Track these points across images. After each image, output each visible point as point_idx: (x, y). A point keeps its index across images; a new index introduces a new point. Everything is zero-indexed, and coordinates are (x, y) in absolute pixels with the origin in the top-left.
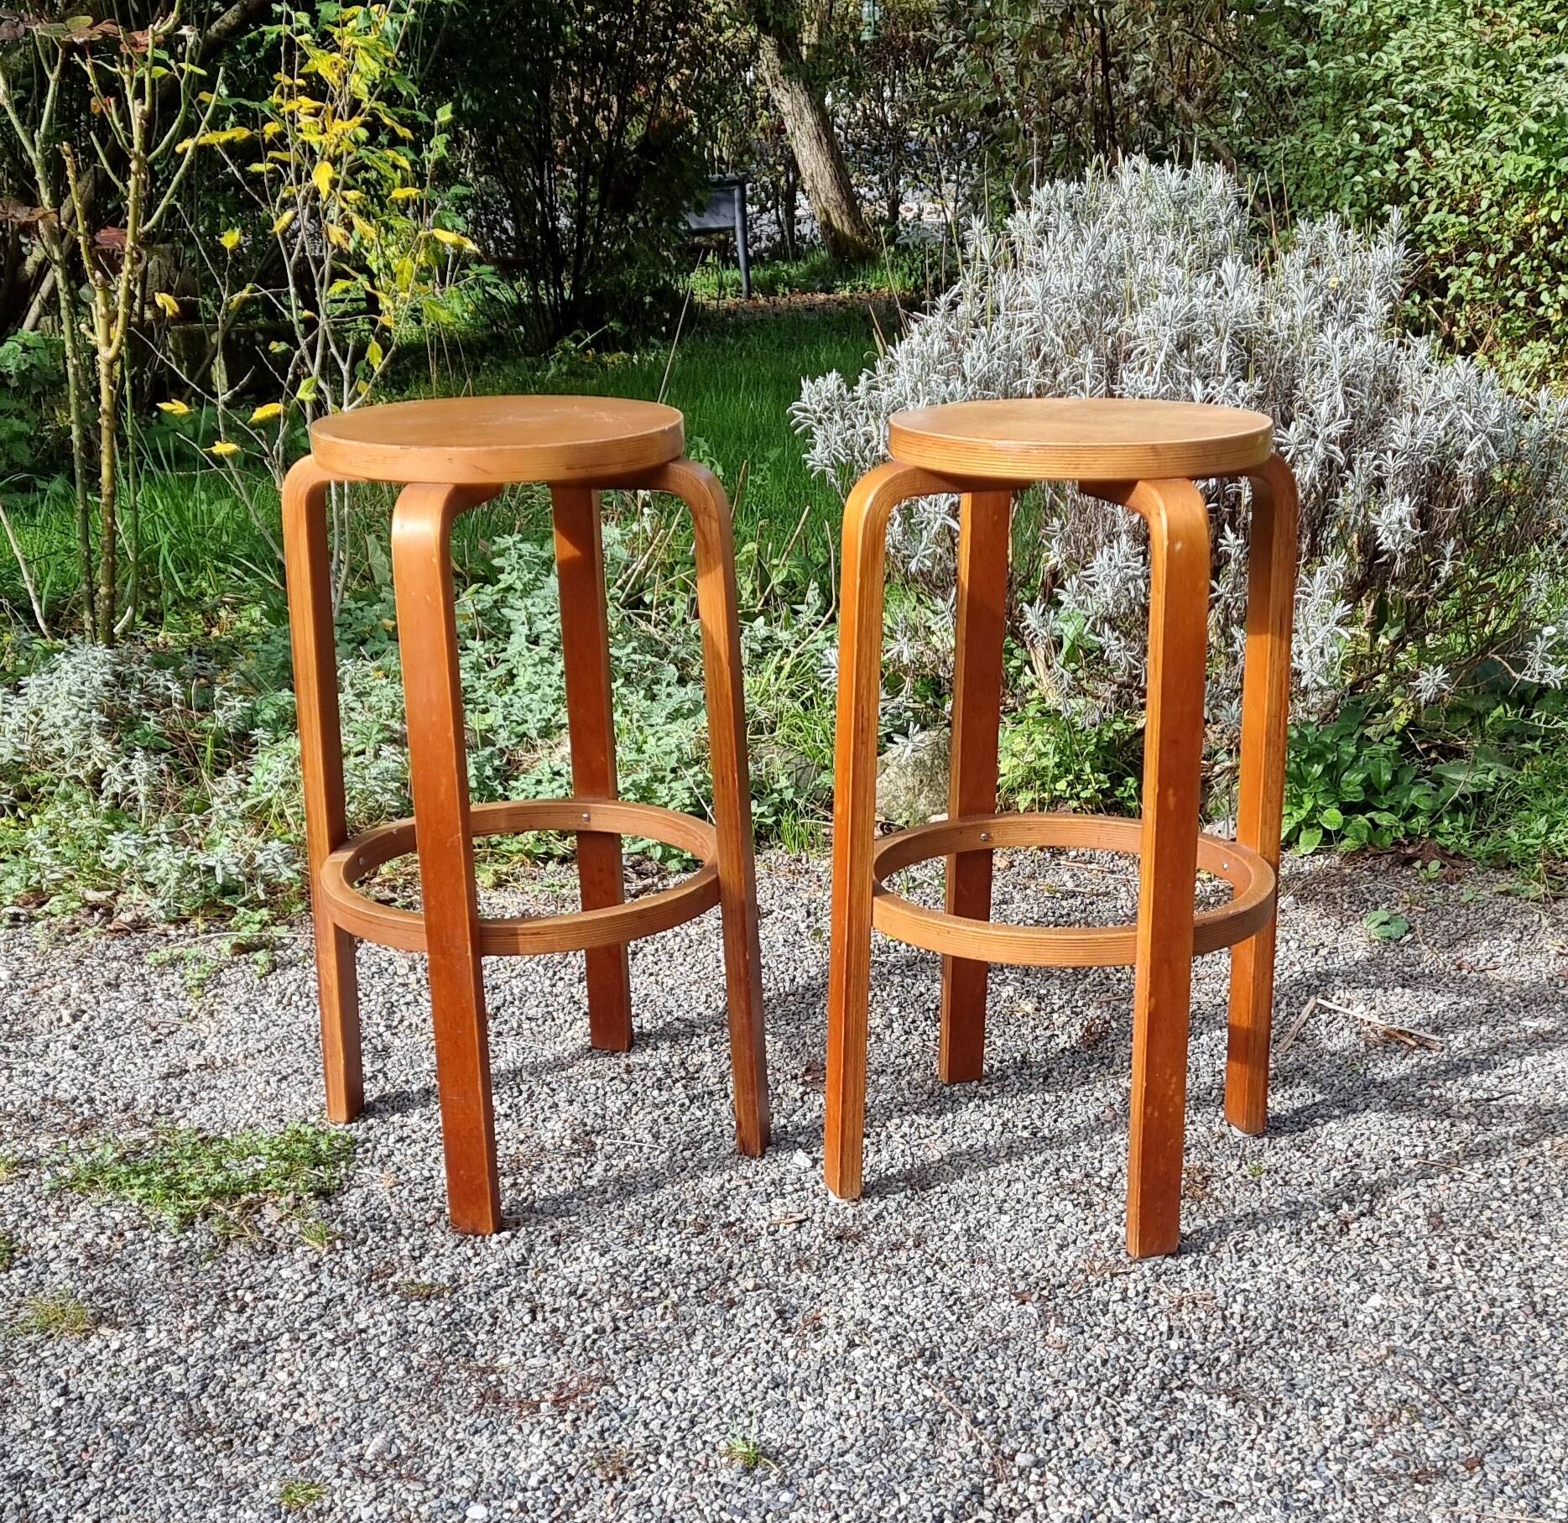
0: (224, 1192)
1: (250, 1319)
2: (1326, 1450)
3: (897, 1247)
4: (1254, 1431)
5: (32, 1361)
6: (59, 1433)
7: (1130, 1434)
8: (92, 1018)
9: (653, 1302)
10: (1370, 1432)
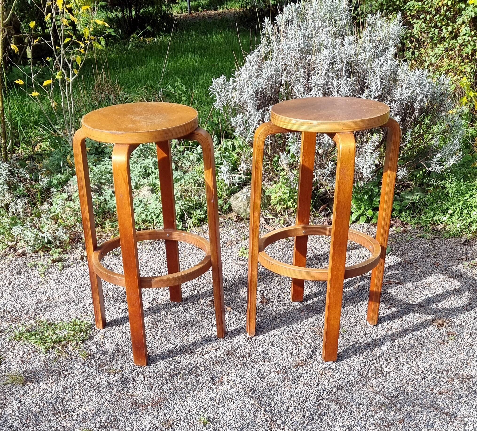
0: (57, 341)
1: (67, 380)
2: (361, 418)
3: (243, 357)
4: (342, 412)
5: (10, 392)
6: (20, 414)
7: (308, 414)
8: (14, 284)
9: (177, 375)
10: (373, 412)
